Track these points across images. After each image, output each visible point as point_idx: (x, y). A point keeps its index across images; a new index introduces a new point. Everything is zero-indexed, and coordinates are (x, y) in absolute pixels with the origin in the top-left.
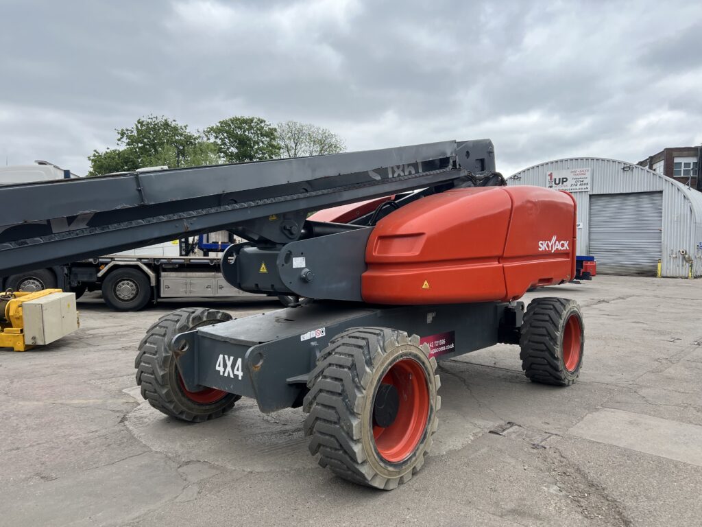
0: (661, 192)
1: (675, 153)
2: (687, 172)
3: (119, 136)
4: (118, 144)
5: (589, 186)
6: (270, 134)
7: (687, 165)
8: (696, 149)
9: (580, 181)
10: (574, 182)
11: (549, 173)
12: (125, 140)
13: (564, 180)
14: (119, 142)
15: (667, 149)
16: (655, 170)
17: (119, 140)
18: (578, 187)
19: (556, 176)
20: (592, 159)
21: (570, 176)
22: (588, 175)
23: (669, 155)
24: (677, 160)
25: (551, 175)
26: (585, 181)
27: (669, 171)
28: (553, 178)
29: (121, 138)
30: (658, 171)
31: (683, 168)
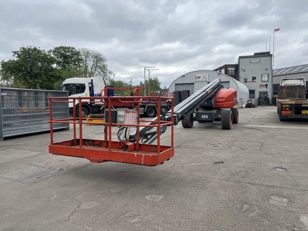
0: (229, 82)
1: (228, 66)
2: (232, 73)
3: (13, 54)
4: (13, 58)
5: (208, 79)
6: (78, 53)
7: (232, 70)
8: (234, 65)
9: (205, 78)
10: (203, 78)
11: (194, 75)
12: (16, 55)
13: (199, 77)
14: (13, 57)
15: (225, 65)
16: (221, 72)
17: (13, 56)
18: (204, 80)
19: (197, 76)
20: (208, 71)
21: (201, 76)
22: (207, 76)
23: (226, 67)
24: (229, 69)
25: (195, 75)
26: (206, 78)
27: (226, 72)
28: (196, 76)
29: (14, 55)
30: (222, 72)
31: (230, 72)
